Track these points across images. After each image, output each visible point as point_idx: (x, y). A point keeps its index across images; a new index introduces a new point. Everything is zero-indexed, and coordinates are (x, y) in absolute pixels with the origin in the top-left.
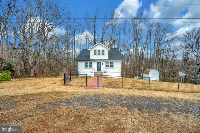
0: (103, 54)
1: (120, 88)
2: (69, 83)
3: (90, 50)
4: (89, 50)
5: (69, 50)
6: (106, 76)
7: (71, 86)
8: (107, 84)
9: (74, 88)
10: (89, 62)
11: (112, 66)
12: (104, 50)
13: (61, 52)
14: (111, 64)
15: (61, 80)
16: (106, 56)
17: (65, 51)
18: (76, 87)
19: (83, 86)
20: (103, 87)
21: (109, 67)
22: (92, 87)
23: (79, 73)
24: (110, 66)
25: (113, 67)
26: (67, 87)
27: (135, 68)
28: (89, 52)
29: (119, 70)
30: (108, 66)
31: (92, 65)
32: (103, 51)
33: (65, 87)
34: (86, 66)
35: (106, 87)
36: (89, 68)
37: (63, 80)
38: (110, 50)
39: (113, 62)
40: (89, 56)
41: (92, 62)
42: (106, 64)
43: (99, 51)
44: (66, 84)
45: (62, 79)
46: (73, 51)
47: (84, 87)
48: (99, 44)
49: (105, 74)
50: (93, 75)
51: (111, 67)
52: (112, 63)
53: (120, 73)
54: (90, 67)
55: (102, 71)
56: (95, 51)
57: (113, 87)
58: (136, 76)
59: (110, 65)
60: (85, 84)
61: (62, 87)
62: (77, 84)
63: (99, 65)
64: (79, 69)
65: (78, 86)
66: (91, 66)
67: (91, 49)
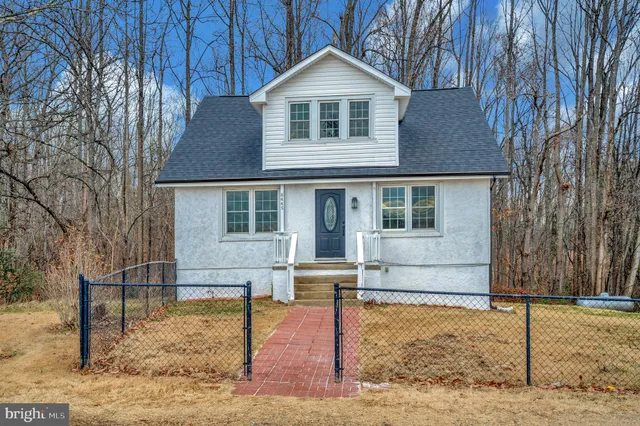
0: (361, 127)
1: (509, 385)
2: (118, 352)
3: (262, 105)
4: (254, 99)
5: (102, 110)
6: (379, 297)
7: (128, 371)
8: (398, 355)
9: (154, 386)
10: (252, 190)
11: (425, 221)
12: (366, 104)
13: (44, 123)
14: (414, 201)
15: (53, 329)
16: (382, 148)
17: (70, 114)
18: (167, 379)
19: (224, 376)
20: (373, 376)
21: (402, 225)
22: (296, 383)
23: (184, 277)
24: (408, 219)
25: (431, 224)
26: (103, 382)
27: (583, 236)
28: (255, 115)
29: (478, 245)
30: (392, 222)
31: (275, 215)
32: (360, 111)
33: (83, 383)
34: (236, 224)
35: (401, 377)
36: (252, 234)
37: (69, 326)
38: (412, 99)
39: (431, 191)
40: (252, 149)
41: (275, 194)
42: (382, 206)
43: (329, 109)
44: (94, 357)
45: (55, 318)
46: (133, 115)
47: (234, 378)
48: (330, 55)
49: (377, 279)
50: (283, 287)
51: (415, 225)
52: (424, 195)
53: (484, 272)
54: (258, 230)
55: (349, 258)
56: (299, 111)
57: (456, 381)
58: (590, 290)
59: (408, 209)
60: (238, 358)
61: (63, 381)
62: (178, 358)
63: (330, 213)
64: (178, 244)
65: (187, 373)
66: (268, 222)
67: (268, 93)
